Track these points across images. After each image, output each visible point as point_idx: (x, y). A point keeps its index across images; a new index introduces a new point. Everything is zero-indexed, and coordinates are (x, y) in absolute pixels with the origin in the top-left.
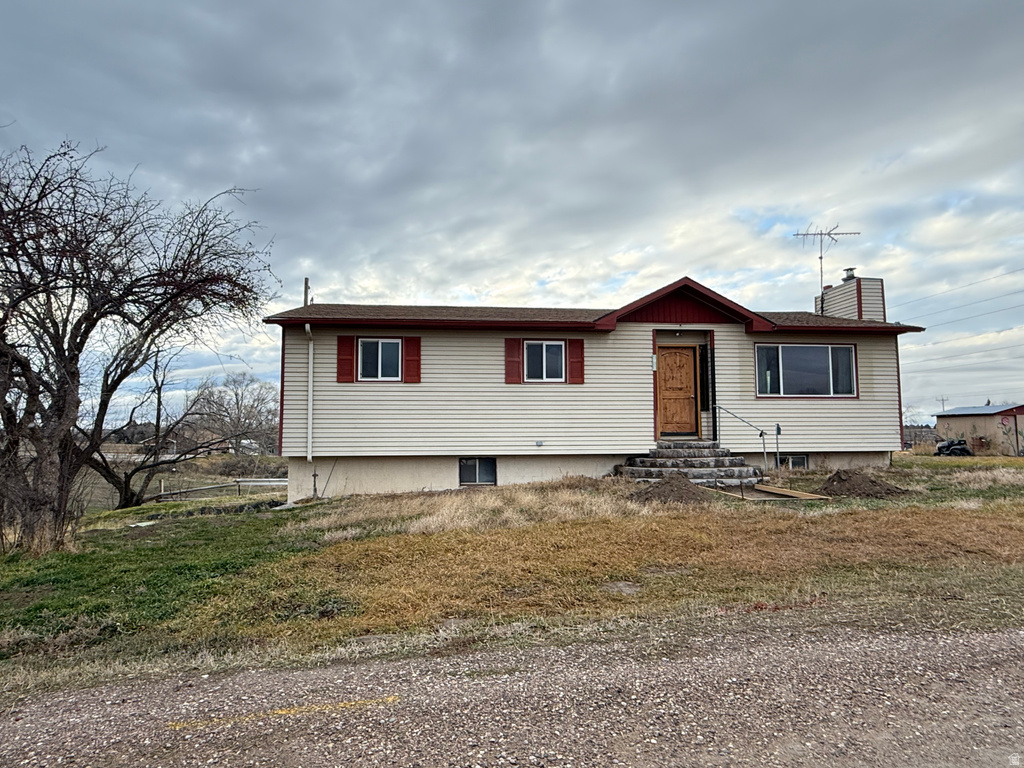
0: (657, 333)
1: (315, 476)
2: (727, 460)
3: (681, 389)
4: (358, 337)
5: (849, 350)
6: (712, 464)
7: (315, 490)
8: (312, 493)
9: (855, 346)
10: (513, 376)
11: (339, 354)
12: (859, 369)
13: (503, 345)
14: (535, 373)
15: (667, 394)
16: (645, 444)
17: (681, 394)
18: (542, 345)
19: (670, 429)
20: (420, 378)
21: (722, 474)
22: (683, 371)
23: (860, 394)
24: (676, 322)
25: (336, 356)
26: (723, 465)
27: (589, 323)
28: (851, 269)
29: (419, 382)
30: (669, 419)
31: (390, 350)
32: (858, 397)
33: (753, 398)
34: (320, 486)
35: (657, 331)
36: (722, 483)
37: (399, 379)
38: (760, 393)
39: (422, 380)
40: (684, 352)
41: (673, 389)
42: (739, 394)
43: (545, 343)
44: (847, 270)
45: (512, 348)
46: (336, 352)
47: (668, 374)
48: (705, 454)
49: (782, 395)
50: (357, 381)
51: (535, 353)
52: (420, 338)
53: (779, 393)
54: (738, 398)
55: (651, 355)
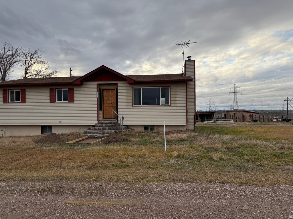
0: (98, 85)
1: (2, 130)
2: (107, 128)
3: (111, 103)
4: (8, 90)
5: (168, 88)
6: (102, 129)
7: (2, 135)
8: (1, 135)
9: (170, 87)
10: (52, 100)
11: (3, 95)
12: (171, 95)
13: (49, 90)
14: (59, 99)
15: (107, 105)
16: (94, 122)
17: (111, 105)
18: (61, 90)
19: (107, 117)
20: (25, 101)
21: (101, 133)
22: (112, 98)
23: (171, 104)
24: (105, 81)
25: (2, 95)
26: (105, 130)
27: (72, 82)
28: (191, 57)
29: (25, 103)
30: (107, 114)
31: (17, 93)
32: (170, 106)
33: (131, 106)
34: (3, 134)
35: (98, 84)
36: (97, 136)
37: (20, 102)
38: (134, 104)
39: (26, 102)
40: (113, 91)
41: (109, 103)
42: (126, 105)
43: (62, 89)
44: (188, 57)
45: (52, 91)
46: (2, 94)
47: (107, 99)
48: (104, 125)
49: (142, 105)
50: (9, 103)
51: (59, 92)
52: (25, 89)
53: (141, 104)
54: (126, 106)
55: (96, 92)
